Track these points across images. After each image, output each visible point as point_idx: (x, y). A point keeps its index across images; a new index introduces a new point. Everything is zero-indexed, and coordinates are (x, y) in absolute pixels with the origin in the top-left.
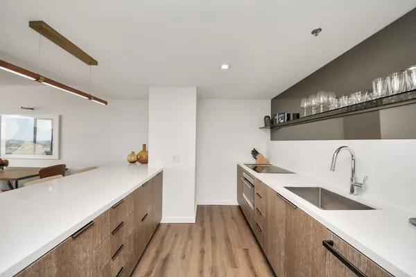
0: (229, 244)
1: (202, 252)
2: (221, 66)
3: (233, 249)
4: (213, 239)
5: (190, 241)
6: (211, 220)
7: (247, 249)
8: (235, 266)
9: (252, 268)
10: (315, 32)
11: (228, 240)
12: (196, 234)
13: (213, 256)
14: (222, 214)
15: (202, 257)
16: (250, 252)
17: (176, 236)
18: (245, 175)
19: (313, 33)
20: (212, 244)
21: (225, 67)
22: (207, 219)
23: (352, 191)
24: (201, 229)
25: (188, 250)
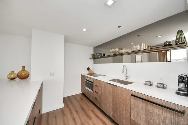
0: (84, 111)
1: (74, 119)
2: (83, 29)
3: (87, 112)
4: (77, 112)
5: (65, 117)
6: (72, 103)
7: (92, 110)
8: (91, 119)
9: (97, 116)
10: (119, 27)
11: (83, 109)
12: (67, 112)
13: (80, 119)
14: (76, 99)
15: (75, 121)
16: (94, 111)
17: (55, 117)
18: (87, 78)
19: (118, 27)
20: (77, 114)
21: (84, 30)
22: (69, 103)
23: (126, 79)
24: (68, 109)
25: (66, 122)
